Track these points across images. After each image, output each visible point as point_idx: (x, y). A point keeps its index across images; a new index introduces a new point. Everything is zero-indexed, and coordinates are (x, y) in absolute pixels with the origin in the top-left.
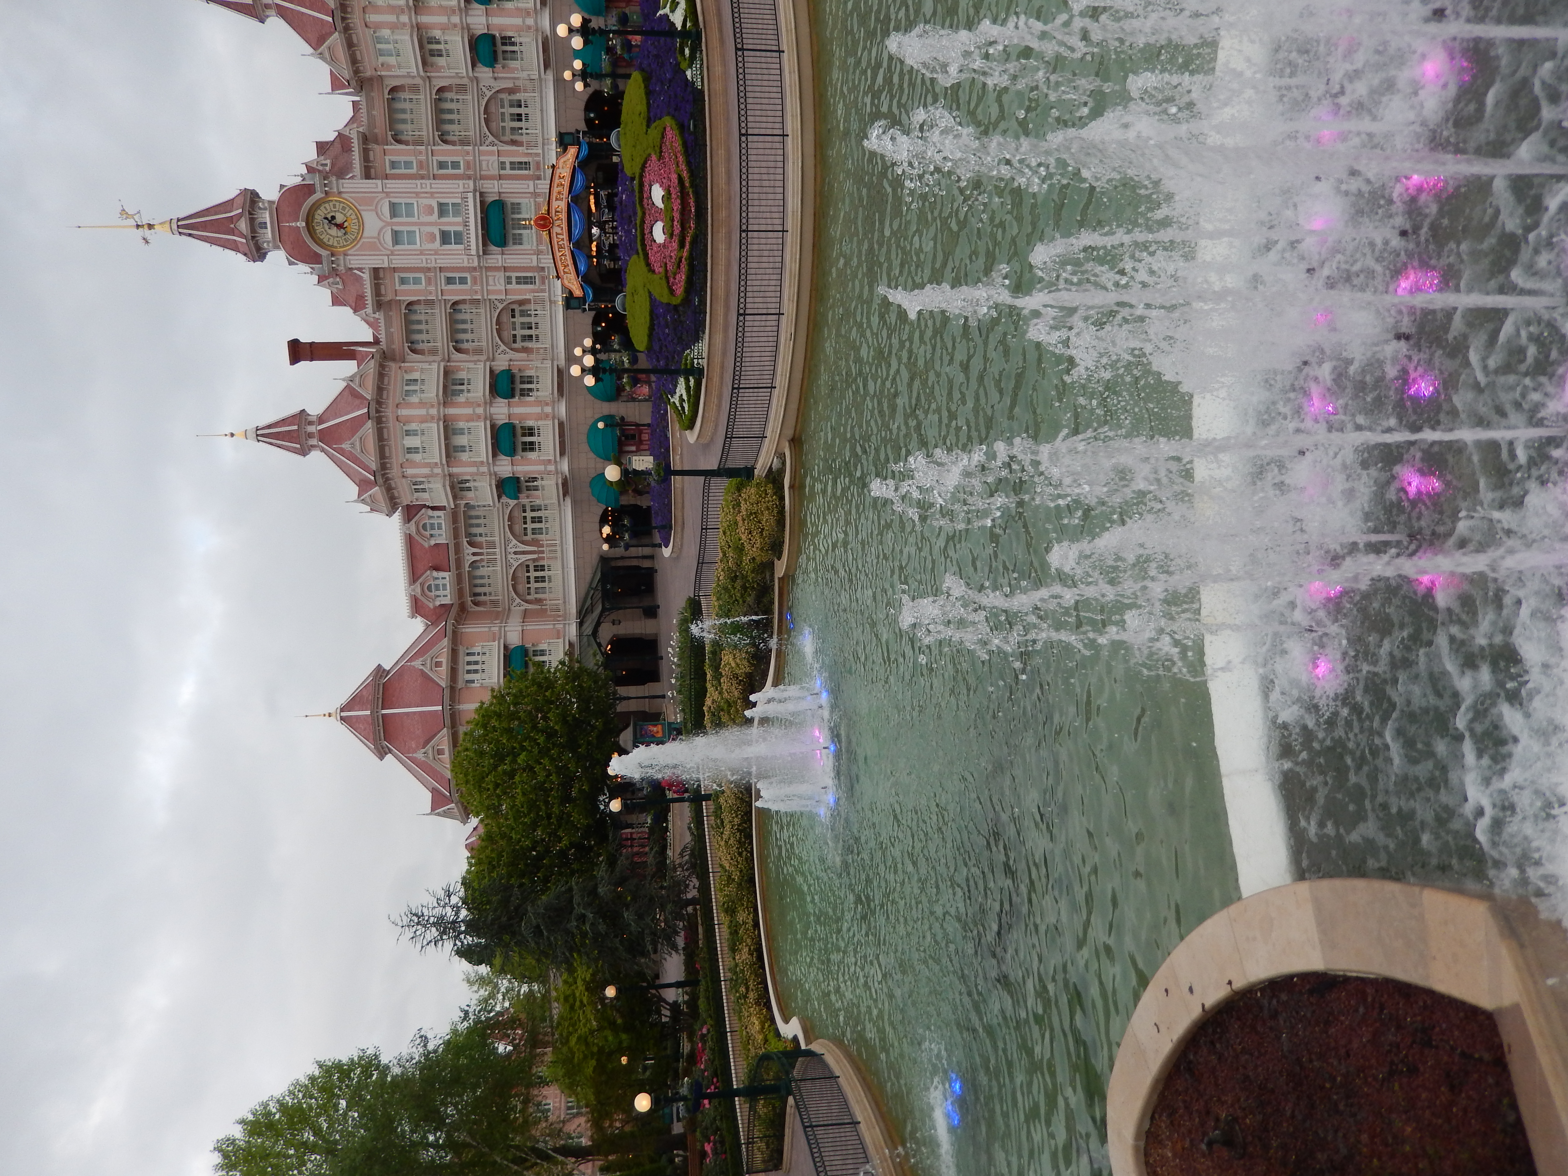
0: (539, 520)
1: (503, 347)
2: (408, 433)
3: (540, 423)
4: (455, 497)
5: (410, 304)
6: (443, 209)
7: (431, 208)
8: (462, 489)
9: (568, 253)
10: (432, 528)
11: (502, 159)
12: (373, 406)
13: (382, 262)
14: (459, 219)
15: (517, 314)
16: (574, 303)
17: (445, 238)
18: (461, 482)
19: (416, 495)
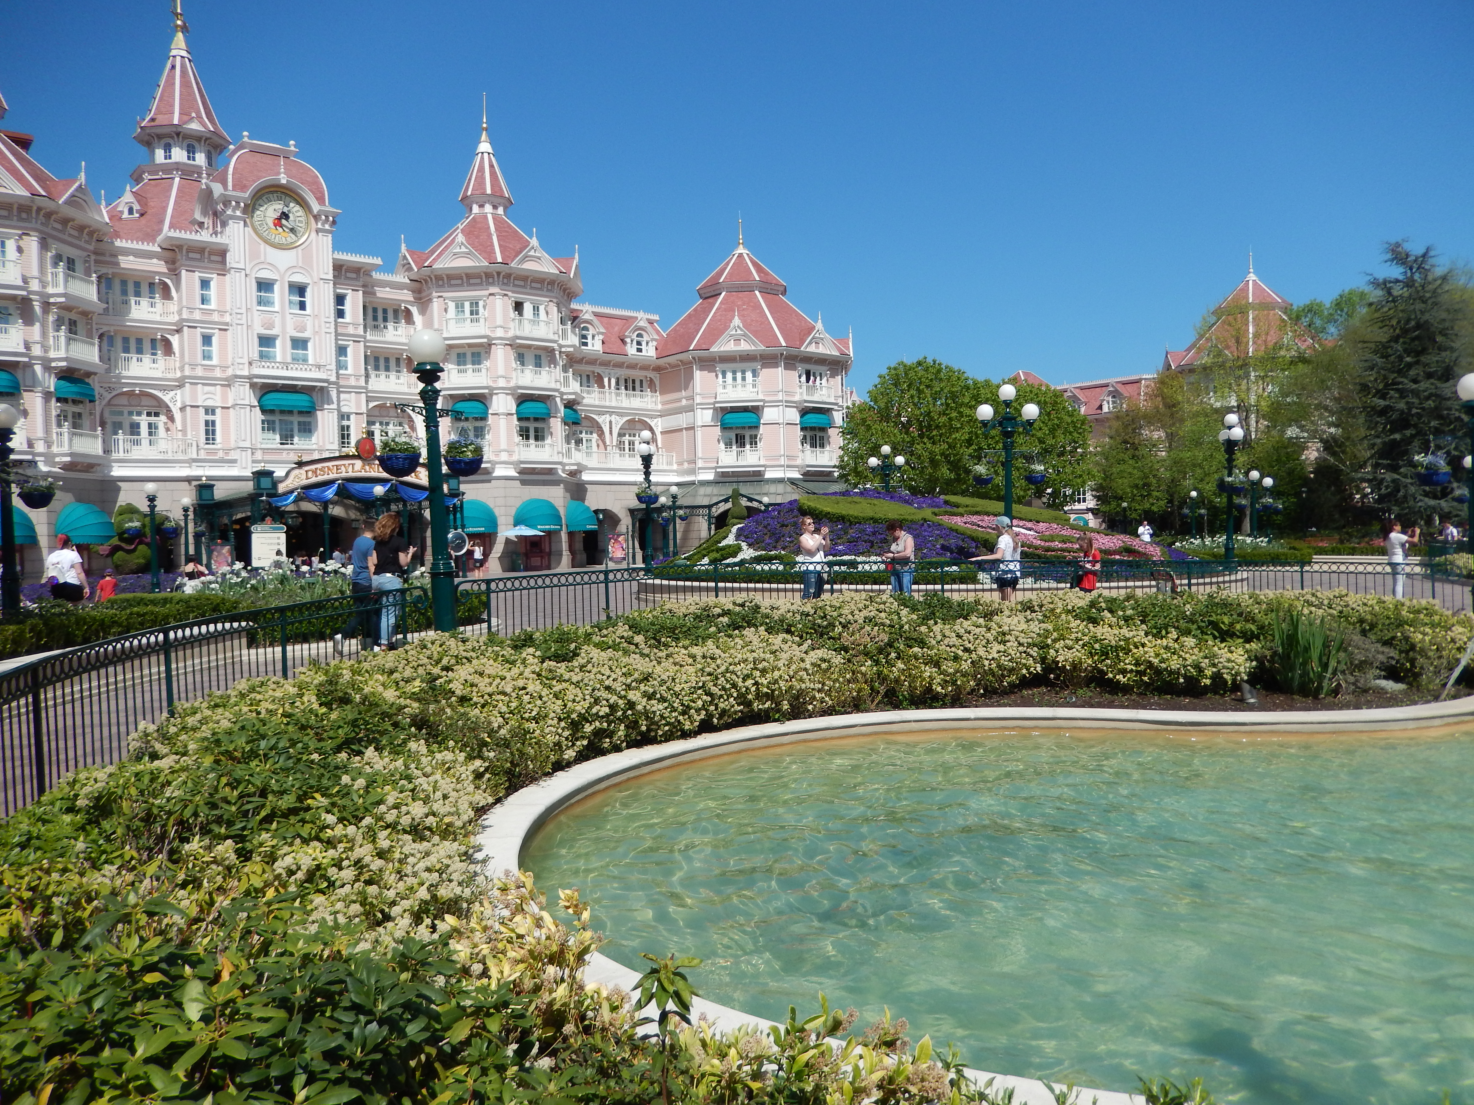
1: (108, 395)
2: (1, 244)
5: (168, 286)
6: (300, 343)
7: (303, 329)
9: (332, 476)
11: (352, 417)
12: (51, 205)
13: (234, 261)
14: (289, 360)
15: (154, 419)
17: (266, 341)
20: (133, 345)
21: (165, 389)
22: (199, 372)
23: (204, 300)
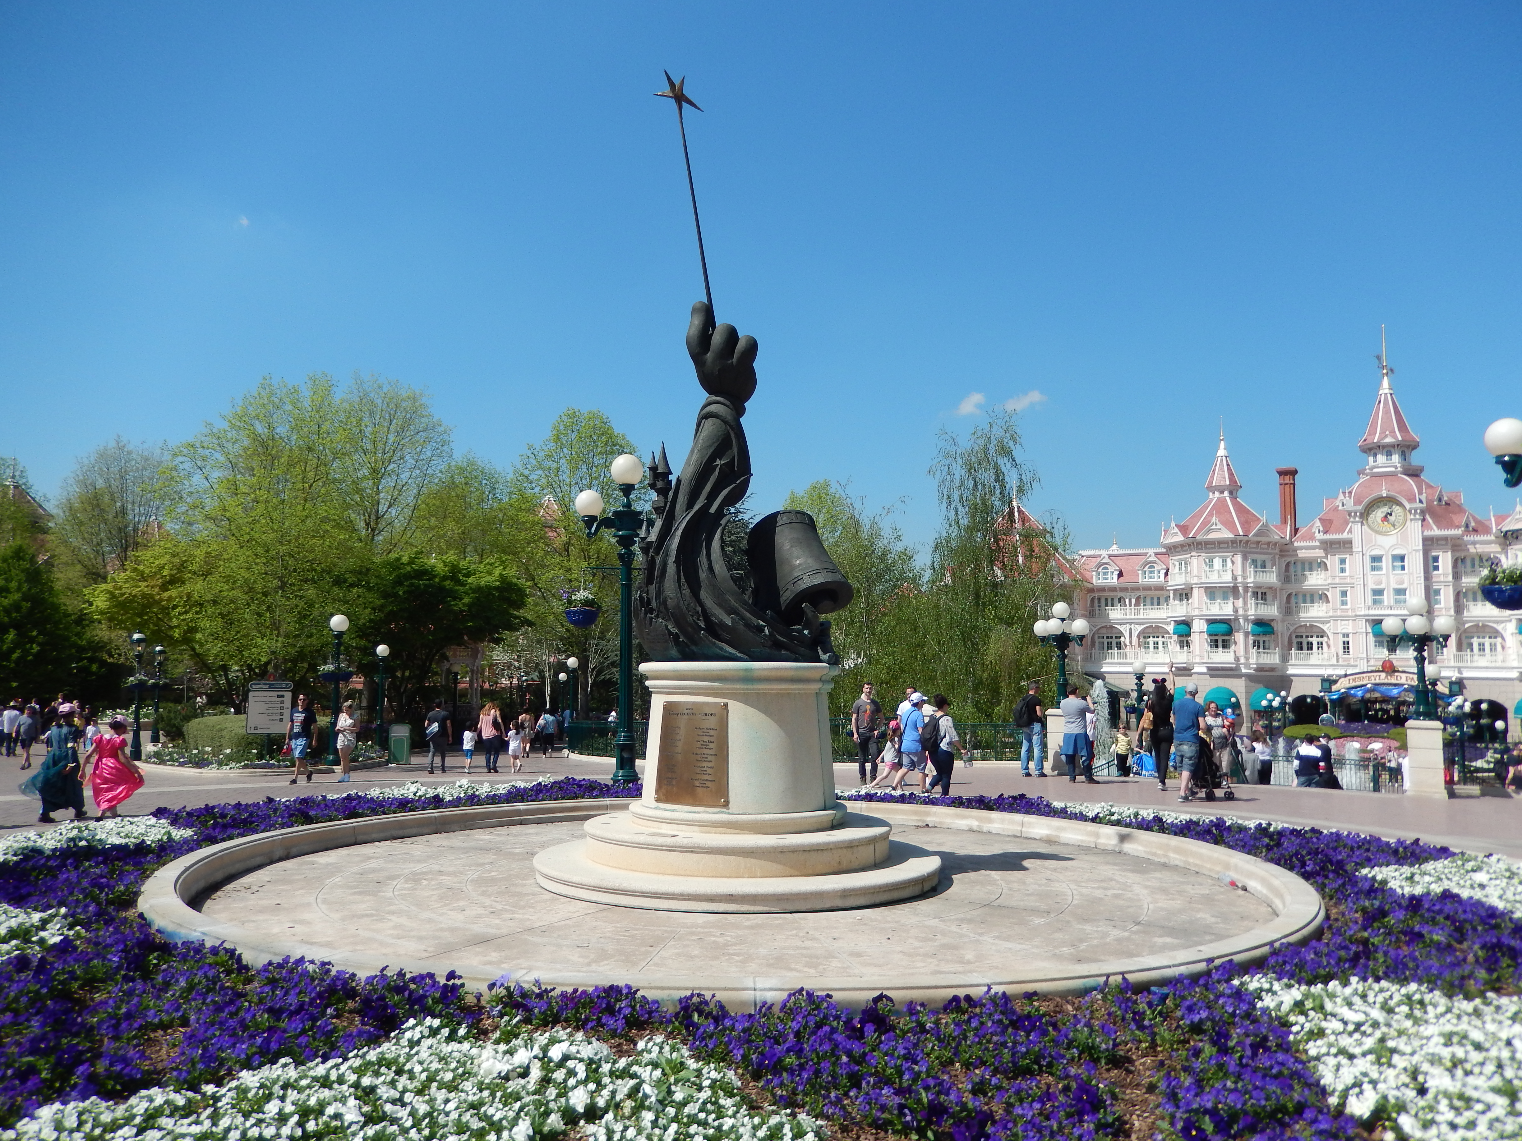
0: (1156, 648)
1: (1292, 629)
2: (1224, 561)
3: (1232, 654)
4: (1175, 590)
5: (1325, 564)
6: (1401, 592)
7: (1402, 583)
8: (1181, 595)
10: (1151, 572)
12: (1246, 538)
13: (1357, 547)
14: (1393, 603)
15: (1320, 640)
16: (1326, 685)
17: (1378, 592)
18: (1186, 594)
19: (1177, 564)
20: (1308, 599)
21: (1323, 623)
22: (1339, 613)
23: (1343, 570)
